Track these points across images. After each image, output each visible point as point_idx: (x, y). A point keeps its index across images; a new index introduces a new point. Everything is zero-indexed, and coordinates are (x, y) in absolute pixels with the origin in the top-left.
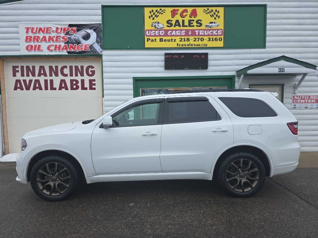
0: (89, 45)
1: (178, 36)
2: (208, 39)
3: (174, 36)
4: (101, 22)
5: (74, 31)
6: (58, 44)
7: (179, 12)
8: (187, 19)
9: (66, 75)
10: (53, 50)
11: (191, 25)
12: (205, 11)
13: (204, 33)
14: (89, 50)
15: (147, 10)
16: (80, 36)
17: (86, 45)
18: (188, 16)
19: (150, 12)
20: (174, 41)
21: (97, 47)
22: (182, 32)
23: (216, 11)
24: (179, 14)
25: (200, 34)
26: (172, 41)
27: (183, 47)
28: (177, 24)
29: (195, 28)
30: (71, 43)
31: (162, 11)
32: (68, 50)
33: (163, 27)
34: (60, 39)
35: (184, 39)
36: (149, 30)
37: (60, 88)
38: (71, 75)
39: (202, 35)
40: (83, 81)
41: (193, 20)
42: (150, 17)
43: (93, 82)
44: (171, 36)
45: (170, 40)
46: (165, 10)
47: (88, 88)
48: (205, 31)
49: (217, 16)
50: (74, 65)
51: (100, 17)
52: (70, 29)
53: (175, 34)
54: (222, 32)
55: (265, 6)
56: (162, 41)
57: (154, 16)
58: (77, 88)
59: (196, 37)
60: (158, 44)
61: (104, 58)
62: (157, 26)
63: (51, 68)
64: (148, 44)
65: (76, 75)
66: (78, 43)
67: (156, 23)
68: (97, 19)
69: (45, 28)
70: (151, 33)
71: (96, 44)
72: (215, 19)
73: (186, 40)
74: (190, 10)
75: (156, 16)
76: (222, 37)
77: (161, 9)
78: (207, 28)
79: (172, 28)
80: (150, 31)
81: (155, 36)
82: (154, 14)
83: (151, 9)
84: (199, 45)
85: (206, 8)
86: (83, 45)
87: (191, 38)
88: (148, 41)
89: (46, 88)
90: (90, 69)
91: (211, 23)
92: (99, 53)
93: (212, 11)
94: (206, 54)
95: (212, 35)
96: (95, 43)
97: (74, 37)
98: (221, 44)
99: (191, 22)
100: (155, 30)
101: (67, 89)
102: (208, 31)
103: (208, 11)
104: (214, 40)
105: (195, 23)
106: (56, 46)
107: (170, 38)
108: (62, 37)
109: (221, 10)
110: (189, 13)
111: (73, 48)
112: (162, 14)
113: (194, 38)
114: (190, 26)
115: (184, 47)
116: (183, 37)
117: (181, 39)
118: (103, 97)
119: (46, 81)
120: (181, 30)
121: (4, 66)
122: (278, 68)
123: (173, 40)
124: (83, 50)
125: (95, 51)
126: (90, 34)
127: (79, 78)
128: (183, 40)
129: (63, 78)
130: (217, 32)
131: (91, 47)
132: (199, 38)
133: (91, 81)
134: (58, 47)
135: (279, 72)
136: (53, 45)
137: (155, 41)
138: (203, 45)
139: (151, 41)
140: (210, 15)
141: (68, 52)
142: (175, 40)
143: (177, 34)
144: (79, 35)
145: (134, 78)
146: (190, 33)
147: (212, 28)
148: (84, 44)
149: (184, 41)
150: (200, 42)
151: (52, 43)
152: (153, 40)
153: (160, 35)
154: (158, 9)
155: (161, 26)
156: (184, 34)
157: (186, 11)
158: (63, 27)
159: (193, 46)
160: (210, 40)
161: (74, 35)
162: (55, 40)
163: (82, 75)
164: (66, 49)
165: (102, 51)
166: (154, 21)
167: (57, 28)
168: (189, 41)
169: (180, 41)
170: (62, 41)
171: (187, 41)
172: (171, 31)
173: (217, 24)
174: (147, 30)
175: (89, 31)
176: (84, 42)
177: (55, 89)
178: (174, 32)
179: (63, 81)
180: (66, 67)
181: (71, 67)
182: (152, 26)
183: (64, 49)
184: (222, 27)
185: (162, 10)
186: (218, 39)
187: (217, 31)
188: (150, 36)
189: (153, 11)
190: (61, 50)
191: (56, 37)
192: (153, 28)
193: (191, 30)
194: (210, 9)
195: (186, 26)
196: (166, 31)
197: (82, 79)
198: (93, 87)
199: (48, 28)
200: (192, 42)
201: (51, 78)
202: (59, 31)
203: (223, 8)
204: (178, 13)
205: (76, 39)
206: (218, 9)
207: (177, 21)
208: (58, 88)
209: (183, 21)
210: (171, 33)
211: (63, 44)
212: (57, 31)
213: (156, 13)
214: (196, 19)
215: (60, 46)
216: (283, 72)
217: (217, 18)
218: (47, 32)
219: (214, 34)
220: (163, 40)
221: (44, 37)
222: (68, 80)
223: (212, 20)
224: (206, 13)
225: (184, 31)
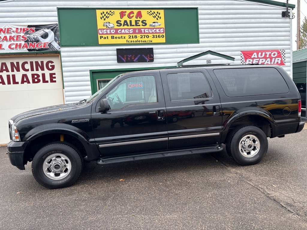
0: (48, 43)
1: (127, 33)
2: (152, 36)
3: (123, 34)
4: (57, 23)
5: (33, 31)
6: (19, 43)
7: (127, 14)
8: (133, 20)
9: (28, 70)
10: (14, 48)
11: (138, 24)
12: (148, 13)
13: (149, 31)
14: (48, 47)
15: (98, 12)
16: (39, 35)
17: (45, 43)
18: (135, 17)
19: (102, 14)
20: (124, 38)
21: (56, 45)
22: (130, 30)
23: (158, 12)
24: (126, 16)
25: (146, 32)
26: (122, 38)
27: (131, 43)
28: (125, 24)
29: (141, 27)
30: (31, 41)
31: (112, 13)
32: (28, 47)
33: (114, 26)
34: (20, 38)
35: (133, 36)
36: (101, 29)
37: (23, 82)
38: (32, 70)
39: (147, 33)
40: (44, 75)
41: (139, 21)
42: (101, 18)
43: (54, 76)
44: (121, 34)
45: (120, 37)
46: (114, 12)
47: (49, 81)
48: (150, 30)
49: (158, 17)
50: (34, 60)
51: (57, 18)
52: (29, 29)
53: (124, 32)
54: (164, 30)
55: (197, 9)
56: (114, 38)
57: (105, 17)
58: (39, 81)
59: (143, 35)
60: (110, 41)
61: (62, 54)
62: (108, 25)
63: (12, 64)
64: (101, 41)
65: (37, 70)
66: (37, 41)
67: (107, 23)
68: (54, 20)
69: (5, 29)
70: (103, 32)
71: (54, 42)
72: (157, 19)
73: (134, 37)
74: (136, 12)
75: (106, 17)
76: (164, 34)
77: (110, 11)
78: (151, 27)
79: (122, 27)
80: (102, 30)
81: (107, 34)
82: (105, 15)
83: (102, 11)
84: (146, 41)
85: (149, 11)
86: (42, 43)
87: (139, 35)
88: (101, 39)
89: (9, 83)
90: (50, 64)
91: (155, 23)
92: (57, 50)
93: (154, 13)
94: (152, 49)
95: (156, 33)
96: (53, 40)
97: (32, 36)
98: (163, 40)
99: (138, 22)
100: (107, 29)
101: (29, 82)
102: (152, 29)
103: (151, 13)
104: (157, 37)
105: (140, 23)
106: (17, 44)
107: (120, 36)
108: (21, 36)
109: (162, 12)
110: (135, 15)
111: (32, 45)
112: (112, 15)
113: (141, 36)
114: (136, 25)
115: (133, 43)
116: (131, 35)
117: (130, 36)
118: (64, 89)
119: (8, 76)
120: (129, 29)
122: (206, 61)
123: (123, 38)
124: (42, 47)
125: (53, 47)
126: (47, 33)
127: (40, 72)
128: (131, 37)
129: (25, 73)
130: (159, 30)
131: (50, 44)
132: (145, 36)
133: (51, 75)
134: (18, 46)
135: (207, 63)
136: (14, 44)
137: (108, 39)
138: (148, 41)
139: (104, 39)
140: (153, 16)
141: (29, 50)
142: (125, 37)
143: (126, 33)
144: (38, 35)
145: (90, 71)
146: (137, 31)
147: (155, 27)
148: (43, 42)
149: (133, 38)
150: (146, 39)
151: (12, 42)
152: (105, 37)
153: (111, 34)
154: (109, 11)
155: (111, 25)
156: (132, 32)
157: (132, 13)
158: (22, 28)
159: (141, 43)
160: (154, 37)
161: (33, 34)
162: (15, 40)
163: (43, 69)
164: (26, 47)
165: (60, 48)
166: (105, 21)
167: (17, 29)
168: (137, 38)
169: (129, 38)
170: (22, 40)
171: (135, 38)
172: (120, 30)
173: (159, 24)
174: (99, 29)
175: (47, 31)
176: (43, 41)
177: (18, 83)
178: (123, 30)
179: (24, 76)
180: (27, 63)
181: (32, 63)
182: (104, 26)
183: (25, 47)
184: (163, 26)
185: (112, 12)
186: (161, 36)
187: (159, 29)
188: (103, 34)
189: (103, 13)
190: (21, 48)
191: (16, 36)
192: (105, 27)
193: (138, 29)
194: (153, 11)
195: (134, 26)
196: (117, 30)
197: (42, 73)
198: (54, 80)
199: (8, 29)
200: (139, 39)
201: (13, 73)
202: (19, 31)
203: (163, 10)
204: (125, 14)
205: (36, 38)
206: (159, 11)
207: (125, 21)
208: (20, 82)
209: (131, 21)
210: (121, 31)
211: (23, 43)
212: (17, 32)
213: (107, 15)
214: (141, 20)
215: (20, 44)
216: (210, 63)
217: (159, 18)
218: (8, 32)
219: (157, 32)
220: (114, 37)
221: (5, 37)
222: (29, 74)
223: (155, 20)
224: (149, 15)
225: (132, 30)
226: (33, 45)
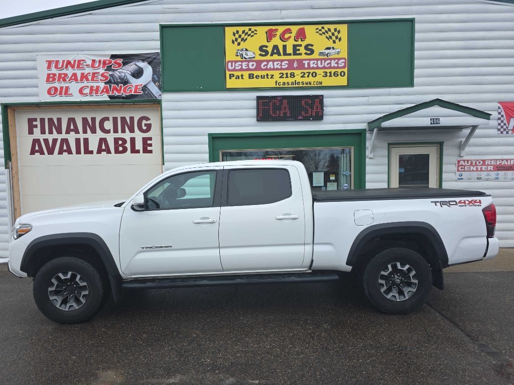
0: (142, 85)
1: (277, 69)
2: (323, 74)
3: (270, 69)
4: (159, 51)
5: (119, 65)
6: (95, 85)
7: (279, 33)
8: (290, 45)
9: (108, 132)
10: (87, 93)
11: (298, 52)
12: (318, 31)
13: (317, 64)
14: (141, 92)
15: (229, 31)
16: (128, 72)
17: (137, 86)
18: (292, 39)
19: (234, 34)
20: (271, 78)
21: (154, 89)
22: (283, 64)
23: (335, 30)
24: (278, 37)
25: (311, 66)
26: (267, 78)
27: (284, 86)
28: (275, 51)
29: (304, 57)
30: (115, 83)
31: (252, 32)
32: (111, 93)
33: (254, 56)
34: (97, 77)
35: (287, 74)
36: (232, 62)
37: (100, 151)
38: (116, 131)
39: (313, 68)
40: (133, 140)
41: (300, 45)
42: (233, 42)
43: (149, 142)
44: (267, 69)
45: (264, 76)
46: (256, 31)
47: (141, 151)
48: (319, 62)
49: (337, 37)
50: (119, 115)
51: (158, 44)
52: (113, 61)
53: (272, 67)
54: (345, 63)
55: (412, 21)
56: (253, 78)
57: (239, 40)
58: (125, 150)
59: (305, 71)
60: (246, 83)
61: (164, 104)
62: (244, 55)
63: (85, 120)
64: (230, 83)
65: (123, 131)
66: (126, 82)
67: (242, 50)
68: (153, 46)
69: (75, 61)
70: (235, 66)
71: (152, 84)
72: (334, 42)
73: (289, 75)
74: (295, 29)
75: (242, 40)
76: (346, 70)
77: (250, 30)
78: (322, 57)
79: (268, 57)
80: (234, 63)
81: (241, 70)
82: (240, 36)
83: (235, 29)
84: (310, 83)
85: (320, 27)
86: (132, 86)
87: (298, 72)
88: (230, 78)
89: (78, 152)
90: (144, 122)
91: (328, 48)
92: (156, 97)
93: (329, 30)
94: (320, 98)
95: (330, 68)
96: (150, 82)
97: (118, 73)
98: (343, 81)
99: (298, 48)
100: (242, 62)
101: (109, 152)
102: (323, 61)
103: (323, 31)
104: (332, 75)
105: (302, 50)
106: (92, 87)
107: (264, 73)
108: (100, 74)
109: (344, 28)
110: (293, 35)
111: (117, 90)
112: (253, 36)
113: (301, 73)
114: (295, 54)
115: (286, 86)
116: (284, 72)
117: (281, 75)
118: (163, 164)
119: (78, 141)
120: (282, 61)
121: (15, 119)
122: (429, 119)
123: (269, 77)
124: (133, 93)
125: (150, 94)
126: (142, 69)
127: (127, 136)
128: (285, 76)
129: (103, 135)
130: (337, 63)
131: (145, 88)
132: (309, 73)
133: (145, 140)
134: (94, 90)
135: (431, 124)
136: (88, 87)
137: (242, 78)
138: (315, 83)
139: (236, 78)
140: (327, 37)
141: (110, 97)
142: (273, 76)
143: (275, 67)
144: (126, 71)
145: (210, 135)
146: (295, 65)
147: (329, 57)
148: (134, 85)
149: (287, 77)
150: (311, 79)
151: (85, 83)
152: (239, 76)
153: (248, 69)
154: (246, 29)
155: (250, 54)
156: (287, 66)
157: (289, 31)
158: (102, 59)
159: (301, 85)
160: (326, 76)
161: (119, 70)
162: (90, 80)
163: (132, 130)
164: (107, 92)
165: (160, 95)
166: (240, 47)
167: (94, 61)
168: (294, 76)
169: (281, 77)
170: (101, 80)
171: (291, 77)
172: (265, 63)
173: (337, 50)
174: (229, 62)
175: (142, 64)
176: (134, 82)
177: (92, 152)
178: (271, 63)
179: (103, 141)
180: (107, 119)
181: (115, 119)
182: (238, 56)
183: (105, 92)
184: (344, 54)
185: (253, 30)
186: (339, 74)
187: (336, 61)
188: (234, 70)
189: (238, 32)
190: (99, 93)
191: (91, 74)
192: (239, 58)
193: (298, 60)
194: (326, 27)
195: (290, 54)
196: (259, 63)
197: (131, 137)
198: (149, 148)
199: (79, 61)
200: (298, 78)
201: (85, 136)
202: (97, 65)
203: (345, 26)
204: (276, 34)
205: (123, 77)
206: (338, 27)
207: (276, 47)
208: (95, 151)
209: (285, 47)
210: (267, 65)
211: (102, 85)
212: (93, 66)
213: (243, 36)
214: (304, 44)
215: (98, 87)
216: (437, 123)
217: (337, 41)
218: (78, 67)
219: (332, 66)
220: (254, 76)
221: (75, 75)
222: (110, 138)
223: (330, 43)
224: (320, 34)
225: (287, 62)
226: (119, 89)
